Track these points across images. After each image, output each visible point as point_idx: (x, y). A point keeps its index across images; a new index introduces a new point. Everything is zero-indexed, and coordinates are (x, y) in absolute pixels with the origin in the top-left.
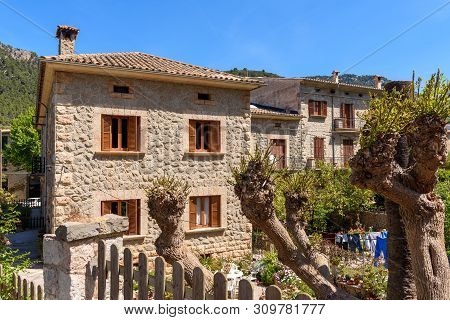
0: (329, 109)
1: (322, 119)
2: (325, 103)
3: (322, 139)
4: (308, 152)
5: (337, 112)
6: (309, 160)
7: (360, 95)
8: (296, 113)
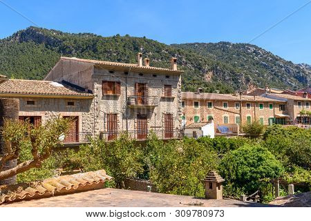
0: (122, 88)
1: (115, 98)
2: (119, 83)
3: (116, 114)
4: (101, 126)
5: (130, 91)
6: (101, 134)
7: (155, 76)
8: (90, 92)
